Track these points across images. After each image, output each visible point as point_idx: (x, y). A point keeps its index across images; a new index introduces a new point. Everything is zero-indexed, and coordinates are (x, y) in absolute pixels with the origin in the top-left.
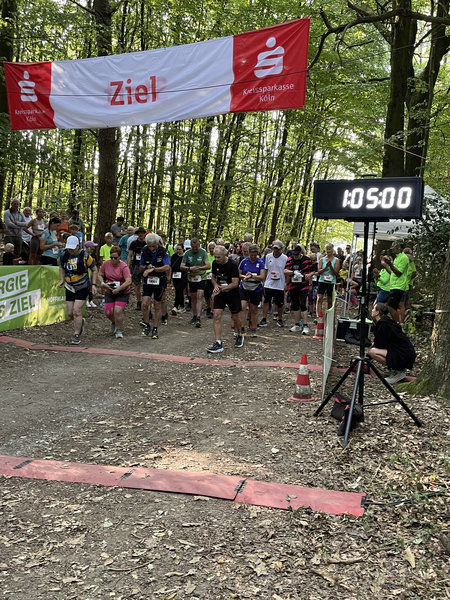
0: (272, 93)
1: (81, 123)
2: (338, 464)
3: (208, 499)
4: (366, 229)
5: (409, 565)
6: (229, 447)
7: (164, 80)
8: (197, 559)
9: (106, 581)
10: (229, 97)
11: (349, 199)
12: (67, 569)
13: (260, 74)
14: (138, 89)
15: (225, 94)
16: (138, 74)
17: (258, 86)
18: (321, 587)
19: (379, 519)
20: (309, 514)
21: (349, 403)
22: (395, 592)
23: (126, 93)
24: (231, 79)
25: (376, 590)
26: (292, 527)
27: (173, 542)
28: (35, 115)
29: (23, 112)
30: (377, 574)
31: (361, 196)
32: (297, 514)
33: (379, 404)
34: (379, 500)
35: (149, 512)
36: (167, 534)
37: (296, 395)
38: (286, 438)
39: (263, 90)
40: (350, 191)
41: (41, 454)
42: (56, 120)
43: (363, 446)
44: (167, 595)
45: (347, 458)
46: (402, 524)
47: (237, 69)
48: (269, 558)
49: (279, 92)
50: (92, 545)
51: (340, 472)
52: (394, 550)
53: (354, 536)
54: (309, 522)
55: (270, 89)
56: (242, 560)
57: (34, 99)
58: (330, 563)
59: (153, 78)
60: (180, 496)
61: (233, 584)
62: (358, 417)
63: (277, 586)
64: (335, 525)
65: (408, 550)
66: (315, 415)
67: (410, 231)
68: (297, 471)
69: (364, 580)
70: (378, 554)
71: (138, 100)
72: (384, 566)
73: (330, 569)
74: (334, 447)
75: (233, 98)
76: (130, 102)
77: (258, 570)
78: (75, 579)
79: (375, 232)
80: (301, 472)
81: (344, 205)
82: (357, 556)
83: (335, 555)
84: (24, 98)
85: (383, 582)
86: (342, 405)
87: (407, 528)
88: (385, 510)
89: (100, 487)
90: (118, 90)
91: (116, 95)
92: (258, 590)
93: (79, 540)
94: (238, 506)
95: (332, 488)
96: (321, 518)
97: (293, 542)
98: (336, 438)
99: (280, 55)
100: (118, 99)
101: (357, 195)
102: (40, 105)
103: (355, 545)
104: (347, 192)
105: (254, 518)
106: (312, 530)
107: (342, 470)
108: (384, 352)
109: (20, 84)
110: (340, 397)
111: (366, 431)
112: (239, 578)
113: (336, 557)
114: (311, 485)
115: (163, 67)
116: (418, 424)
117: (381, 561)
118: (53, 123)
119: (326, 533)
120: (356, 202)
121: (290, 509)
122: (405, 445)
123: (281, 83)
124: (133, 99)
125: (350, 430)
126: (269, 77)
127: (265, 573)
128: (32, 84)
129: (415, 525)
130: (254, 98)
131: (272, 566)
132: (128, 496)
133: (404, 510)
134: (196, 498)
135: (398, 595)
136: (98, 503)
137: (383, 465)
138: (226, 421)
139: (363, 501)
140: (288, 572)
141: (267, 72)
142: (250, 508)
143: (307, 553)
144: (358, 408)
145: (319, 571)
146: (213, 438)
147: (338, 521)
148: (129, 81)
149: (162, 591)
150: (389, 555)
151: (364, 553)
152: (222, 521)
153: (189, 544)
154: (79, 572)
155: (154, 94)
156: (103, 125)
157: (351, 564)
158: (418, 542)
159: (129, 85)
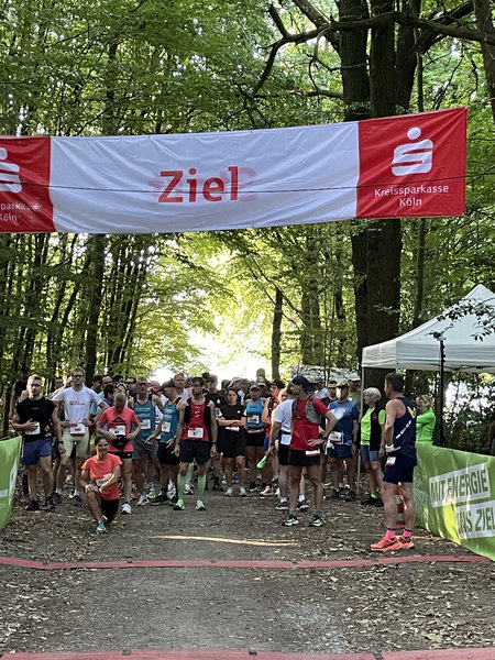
7: (251, 173)
13: (401, 172)
14: (207, 183)
16: (207, 162)
23: (187, 187)
42: (55, 219)
57: (16, 189)
59: (234, 171)
71: (207, 196)
76: (192, 199)
90: (173, 184)
91: (169, 189)
99: (428, 150)
100: (170, 196)
124: (199, 195)
141: (411, 170)
148: (193, 171)
155: (234, 191)
159: (192, 177)
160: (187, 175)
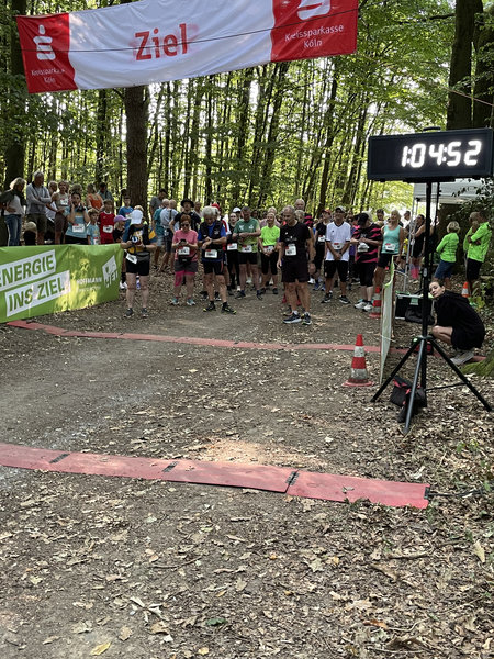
0: (318, 38)
1: (104, 82)
2: (398, 453)
3: (257, 492)
4: (429, 191)
5: (479, 559)
6: (278, 437)
7: (195, 28)
8: (247, 555)
9: (151, 579)
10: (270, 44)
11: (409, 156)
12: (110, 566)
13: (305, 16)
14: (166, 40)
15: (264, 41)
16: (167, 22)
17: (302, 30)
18: (382, 584)
19: (445, 511)
20: (368, 506)
21: (411, 388)
22: (463, 588)
23: (153, 44)
24: (271, 23)
25: (442, 586)
26: (349, 520)
27: (222, 537)
28: (53, 75)
29: (40, 72)
30: (443, 570)
31: (423, 153)
32: (355, 507)
33: (444, 387)
34: (445, 490)
35: (195, 506)
36: (215, 530)
37: (351, 380)
38: (341, 426)
39: (308, 34)
40: (410, 148)
41: (78, 447)
42: (76, 79)
43: (426, 434)
44: (217, 592)
45: (408, 447)
46: (470, 516)
47: (278, 11)
48: (325, 553)
49: (327, 35)
50: (136, 542)
51: (400, 461)
52: (461, 544)
53: (416, 530)
54: (368, 516)
55: (316, 33)
56: (296, 556)
57: (52, 57)
58: (391, 558)
59: (183, 27)
60: (227, 490)
61: (287, 581)
62: (421, 403)
63: (334, 582)
64: (396, 518)
65: (477, 544)
66: (373, 401)
67: (479, 192)
68: (353, 461)
69: (428, 576)
70: (444, 549)
71: (167, 52)
72: (451, 561)
73: (391, 564)
74: (394, 435)
75: (274, 44)
76: (158, 56)
77: (314, 566)
78: (119, 577)
79: (438, 195)
80: (358, 462)
81: (404, 164)
82: (421, 551)
83: (397, 550)
84: (40, 57)
85: (449, 578)
86: (402, 389)
87: (476, 520)
88: (451, 502)
89: (142, 480)
90: (144, 42)
91: (142, 48)
92: (312, 587)
93: (122, 536)
94: (290, 499)
95: (392, 478)
96: (381, 511)
97: (349, 536)
98: (396, 425)
100: (144, 53)
101: (419, 151)
102: (59, 64)
103: (418, 539)
104: (406, 148)
105: (308, 511)
106: (371, 524)
107: (404, 459)
108: (449, 330)
109: (36, 40)
110: (400, 380)
111: (429, 417)
112: (293, 574)
113: (398, 552)
114: (368, 475)
115: (194, 12)
116: (488, 408)
117: (447, 556)
118: (74, 84)
119: (387, 527)
120: (417, 160)
121: (347, 502)
122: (473, 432)
123: (329, 25)
124: (162, 51)
125: (412, 416)
126: (314, 18)
127: (321, 569)
128: (49, 40)
129: (485, 517)
130: (298, 44)
131: (329, 562)
132: (172, 490)
133: (472, 501)
134: (245, 491)
135: (466, 591)
136: (141, 497)
137: (449, 454)
138: (275, 410)
139: (427, 492)
140: (346, 568)
141: (313, 13)
142: (303, 501)
143: (367, 548)
144: (420, 392)
145: (380, 567)
146: (261, 428)
147: (399, 515)
148: (156, 31)
149: (211, 588)
150: (456, 549)
151: (429, 547)
152: (272, 514)
153: (238, 540)
154: (123, 569)
155: (185, 44)
156: (130, 84)
157: (414, 559)
158: (489, 535)
159: (156, 36)
160: (152, 35)
